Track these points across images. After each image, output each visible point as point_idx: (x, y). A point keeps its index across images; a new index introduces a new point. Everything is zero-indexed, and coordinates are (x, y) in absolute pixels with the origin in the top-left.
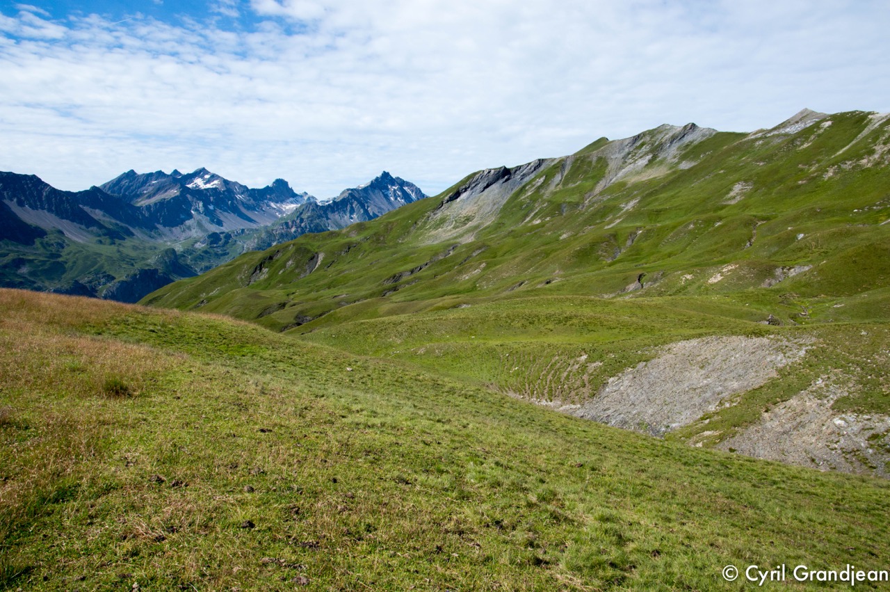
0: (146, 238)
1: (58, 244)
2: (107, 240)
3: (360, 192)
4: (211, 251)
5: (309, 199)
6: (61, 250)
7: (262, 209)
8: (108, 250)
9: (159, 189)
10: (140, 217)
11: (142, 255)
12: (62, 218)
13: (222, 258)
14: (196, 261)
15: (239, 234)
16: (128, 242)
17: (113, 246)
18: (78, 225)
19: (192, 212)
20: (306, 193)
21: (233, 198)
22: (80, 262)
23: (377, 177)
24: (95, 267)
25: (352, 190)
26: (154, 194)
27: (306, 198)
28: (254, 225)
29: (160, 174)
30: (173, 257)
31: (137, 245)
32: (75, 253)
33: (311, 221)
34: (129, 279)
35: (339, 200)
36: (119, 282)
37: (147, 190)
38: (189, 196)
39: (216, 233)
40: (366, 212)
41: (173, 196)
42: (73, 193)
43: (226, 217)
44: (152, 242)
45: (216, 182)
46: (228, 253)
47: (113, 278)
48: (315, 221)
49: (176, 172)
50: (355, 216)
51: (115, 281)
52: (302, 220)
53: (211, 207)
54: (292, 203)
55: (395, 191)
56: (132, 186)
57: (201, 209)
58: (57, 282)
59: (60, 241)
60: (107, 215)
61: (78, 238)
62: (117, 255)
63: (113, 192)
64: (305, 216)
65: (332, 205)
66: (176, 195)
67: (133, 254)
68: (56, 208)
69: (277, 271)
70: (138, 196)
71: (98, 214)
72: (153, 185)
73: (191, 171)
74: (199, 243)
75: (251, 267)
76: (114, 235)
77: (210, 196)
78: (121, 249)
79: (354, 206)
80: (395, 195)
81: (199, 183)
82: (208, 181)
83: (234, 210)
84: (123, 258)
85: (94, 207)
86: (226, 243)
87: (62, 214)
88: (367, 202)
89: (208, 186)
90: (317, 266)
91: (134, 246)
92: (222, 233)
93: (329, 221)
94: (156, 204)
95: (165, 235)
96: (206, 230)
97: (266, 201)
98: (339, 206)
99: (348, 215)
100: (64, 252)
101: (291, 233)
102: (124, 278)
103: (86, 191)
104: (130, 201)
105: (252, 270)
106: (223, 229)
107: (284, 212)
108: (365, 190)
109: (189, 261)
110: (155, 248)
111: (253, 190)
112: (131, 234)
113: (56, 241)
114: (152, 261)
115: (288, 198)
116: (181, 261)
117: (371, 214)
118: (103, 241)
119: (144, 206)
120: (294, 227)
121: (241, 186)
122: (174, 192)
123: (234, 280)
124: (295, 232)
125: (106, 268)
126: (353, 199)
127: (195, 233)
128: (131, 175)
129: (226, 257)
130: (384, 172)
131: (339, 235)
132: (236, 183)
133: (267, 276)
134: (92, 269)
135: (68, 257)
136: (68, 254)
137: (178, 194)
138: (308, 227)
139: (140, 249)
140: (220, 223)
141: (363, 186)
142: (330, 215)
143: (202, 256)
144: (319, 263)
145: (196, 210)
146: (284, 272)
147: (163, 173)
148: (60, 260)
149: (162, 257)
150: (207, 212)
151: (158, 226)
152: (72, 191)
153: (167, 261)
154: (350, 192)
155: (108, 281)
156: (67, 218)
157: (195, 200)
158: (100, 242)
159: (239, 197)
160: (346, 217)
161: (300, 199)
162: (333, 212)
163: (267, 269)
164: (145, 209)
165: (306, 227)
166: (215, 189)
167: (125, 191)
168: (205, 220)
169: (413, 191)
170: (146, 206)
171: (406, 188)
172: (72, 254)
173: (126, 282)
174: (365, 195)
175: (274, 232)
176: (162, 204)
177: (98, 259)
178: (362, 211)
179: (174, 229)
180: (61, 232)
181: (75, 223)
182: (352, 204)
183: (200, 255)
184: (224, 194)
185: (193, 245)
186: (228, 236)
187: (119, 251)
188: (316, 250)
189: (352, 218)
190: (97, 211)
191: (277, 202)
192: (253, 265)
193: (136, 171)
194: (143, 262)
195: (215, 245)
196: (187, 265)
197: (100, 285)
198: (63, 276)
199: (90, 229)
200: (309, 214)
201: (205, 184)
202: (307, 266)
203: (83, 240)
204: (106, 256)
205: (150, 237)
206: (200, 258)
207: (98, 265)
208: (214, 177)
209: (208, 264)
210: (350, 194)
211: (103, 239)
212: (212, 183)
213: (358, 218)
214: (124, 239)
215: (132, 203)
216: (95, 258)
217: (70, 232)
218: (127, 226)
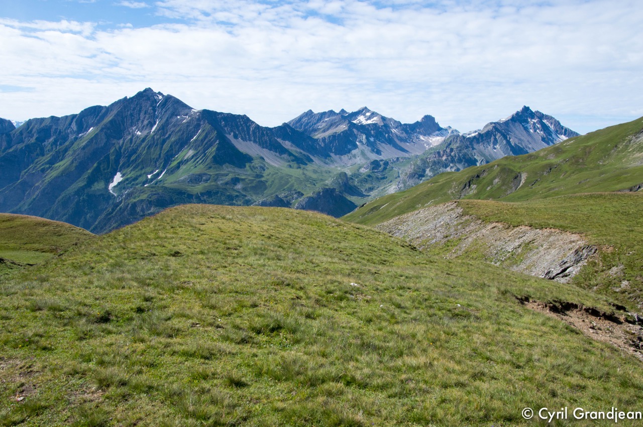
0: (322, 164)
1: (261, 167)
2: (295, 164)
3: (502, 125)
4: (372, 175)
5: (452, 132)
6: (263, 172)
7: (412, 141)
8: (296, 172)
9: (332, 125)
10: (318, 147)
11: (321, 177)
12: (263, 148)
13: (382, 181)
14: (361, 183)
15: (395, 162)
16: (310, 167)
17: (299, 169)
18: (274, 153)
19: (357, 143)
20: (450, 127)
21: (389, 132)
22: (277, 181)
23: (518, 112)
24: (288, 186)
25: (495, 123)
26: (328, 129)
27: (450, 131)
28: (406, 154)
29: (331, 113)
30: (345, 179)
31: (316, 169)
32: (273, 175)
33: (460, 150)
34: (315, 196)
35: (483, 132)
36: (307, 197)
37: (321, 125)
38: (355, 130)
39: (377, 160)
40: (508, 142)
41: (343, 130)
42: (270, 128)
43: (384, 148)
44: (326, 168)
45: (375, 118)
46: (387, 178)
47: (302, 195)
48: (463, 151)
49: (343, 111)
50: (498, 146)
51: (304, 196)
52: (452, 150)
53: (372, 139)
54: (437, 135)
55: (534, 123)
56: (310, 122)
57: (364, 141)
58: (260, 196)
59: (262, 165)
60: (294, 146)
61: (275, 164)
62: (303, 176)
63: (297, 127)
64: (454, 146)
65: (477, 137)
66: (345, 129)
67: (314, 176)
68: (259, 140)
69: (485, 188)
70: (315, 130)
71: (287, 145)
72: (326, 121)
73: (355, 110)
74: (363, 169)
75: (460, 184)
76: (300, 161)
77: (371, 130)
78: (305, 172)
79: (497, 137)
80: (534, 127)
81: (362, 120)
82: (369, 118)
83: (390, 141)
84: (308, 179)
85: (284, 139)
86: (385, 169)
87: (263, 145)
88: (508, 134)
89: (369, 122)
90: (521, 184)
91: (314, 170)
92: (382, 160)
93: (475, 151)
94: (329, 137)
95: (336, 162)
96: (368, 159)
97: (415, 134)
98: (483, 137)
99: (492, 146)
100: (265, 173)
101: (442, 161)
102: (311, 195)
103: (279, 127)
104: (310, 134)
105: (462, 186)
106: (381, 157)
107: (431, 144)
108: (506, 123)
109: (356, 183)
110: (330, 172)
111: (405, 125)
112: (311, 161)
113: (260, 165)
114: (329, 182)
115: (435, 132)
116: (350, 182)
117: (513, 144)
118: (292, 165)
119: (320, 138)
120: (445, 155)
121: (395, 121)
122: (343, 127)
123: (445, 194)
124: (446, 160)
125: (296, 186)
126: (497, 132)
127: (359, 160)
128: (310, 114)
129: (385, 180)
130: (525, 107)
131: (537, 158)
132: (391, 120)
133: (475, 192)
134: (285, 187)
135: (268, 177)
136: (268, 175)
137: (346, 128)
138: (457, 155)
139: (319, 173)
140: (379, 152)
141: (504, 120)
142: (476, 146)
143: (366, 179)
144: (523, 181)
145: (361, 142)
146: (491, 188)
147: (334, 112)
148: (263, 179)
149: (337, 179)
150: (369, 143)
151: (332, 155)
152: (269, 127)
153: (341, 182)
154: (493, 125)
155: (299, 197)
156: (266, 148)
157: (359, 133)
158: (290, 166)
159: (394, 130)
160: (490, 147)
161: (444, 132)
162: (478, 143)
163: (475, 186)
164: (321, 140)
165: (455, 156)
166: (375, 125)
167: (305, 126)
168: (367, 150)
169: (551, 124)
170: (322, 138)
171: (545, 121)
172: (270, 175)
173: (313, 198)
174: (506, 128)
175: (428, 160)
176: (334, 137)
177: (290, 180)
178: (505, 142)
179: (342, 157)
180: (262, 158)
181: (272, 151)
182: (495, 136)
183: (365, 178)
184: (382, 128)
185: (358, 170)
186: (386, 163)
187: (304, 174)
188: (519, 171)
189: (495, 149)
190: (287, 142)
191: (425, 135)
192: (462, 182)
193: (313, 111)
194: (322, 183)
195: (376, 171)
196: (355, 186)
197: (293, 199)
198: (265, 192)
199: (283, 156)
200: (458, 145)
201: (367, 120)
202: (512, 183)
203: (278, 164)
204: (295, 177)
205: (325, 163)
206: (364, 181)
207: (289, 184)
208: (374, 114)
209: (371, 186)
210: (493, 127)
211: (291, 164)
212: (372, 120)
213: (501, 148)
214: (306, 164)
215: (311, 136)
216: (288, 179)
217: (268, 158)
218: (308, 154)
